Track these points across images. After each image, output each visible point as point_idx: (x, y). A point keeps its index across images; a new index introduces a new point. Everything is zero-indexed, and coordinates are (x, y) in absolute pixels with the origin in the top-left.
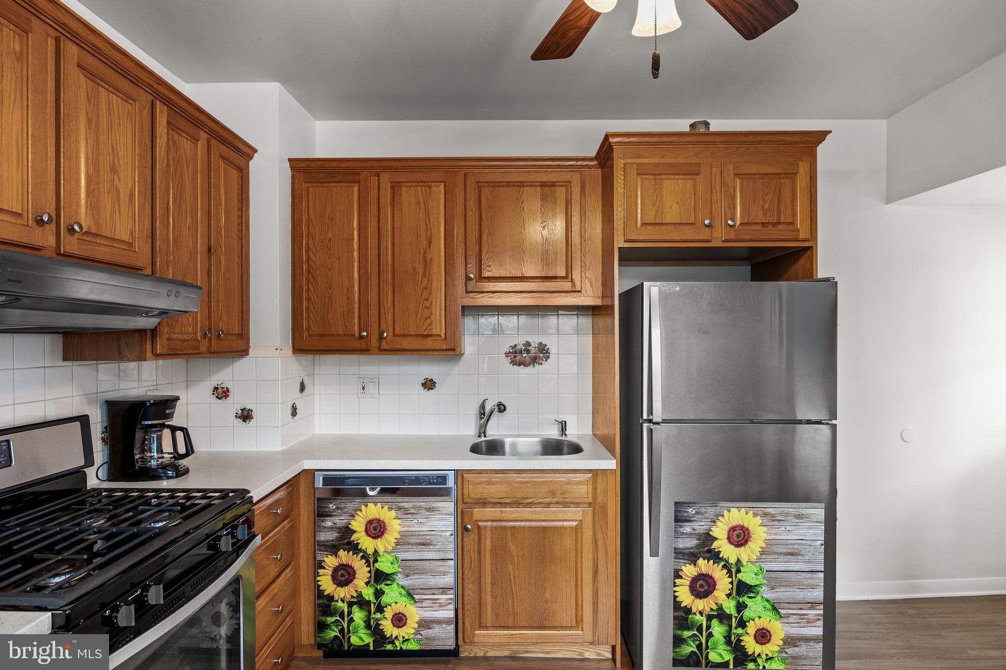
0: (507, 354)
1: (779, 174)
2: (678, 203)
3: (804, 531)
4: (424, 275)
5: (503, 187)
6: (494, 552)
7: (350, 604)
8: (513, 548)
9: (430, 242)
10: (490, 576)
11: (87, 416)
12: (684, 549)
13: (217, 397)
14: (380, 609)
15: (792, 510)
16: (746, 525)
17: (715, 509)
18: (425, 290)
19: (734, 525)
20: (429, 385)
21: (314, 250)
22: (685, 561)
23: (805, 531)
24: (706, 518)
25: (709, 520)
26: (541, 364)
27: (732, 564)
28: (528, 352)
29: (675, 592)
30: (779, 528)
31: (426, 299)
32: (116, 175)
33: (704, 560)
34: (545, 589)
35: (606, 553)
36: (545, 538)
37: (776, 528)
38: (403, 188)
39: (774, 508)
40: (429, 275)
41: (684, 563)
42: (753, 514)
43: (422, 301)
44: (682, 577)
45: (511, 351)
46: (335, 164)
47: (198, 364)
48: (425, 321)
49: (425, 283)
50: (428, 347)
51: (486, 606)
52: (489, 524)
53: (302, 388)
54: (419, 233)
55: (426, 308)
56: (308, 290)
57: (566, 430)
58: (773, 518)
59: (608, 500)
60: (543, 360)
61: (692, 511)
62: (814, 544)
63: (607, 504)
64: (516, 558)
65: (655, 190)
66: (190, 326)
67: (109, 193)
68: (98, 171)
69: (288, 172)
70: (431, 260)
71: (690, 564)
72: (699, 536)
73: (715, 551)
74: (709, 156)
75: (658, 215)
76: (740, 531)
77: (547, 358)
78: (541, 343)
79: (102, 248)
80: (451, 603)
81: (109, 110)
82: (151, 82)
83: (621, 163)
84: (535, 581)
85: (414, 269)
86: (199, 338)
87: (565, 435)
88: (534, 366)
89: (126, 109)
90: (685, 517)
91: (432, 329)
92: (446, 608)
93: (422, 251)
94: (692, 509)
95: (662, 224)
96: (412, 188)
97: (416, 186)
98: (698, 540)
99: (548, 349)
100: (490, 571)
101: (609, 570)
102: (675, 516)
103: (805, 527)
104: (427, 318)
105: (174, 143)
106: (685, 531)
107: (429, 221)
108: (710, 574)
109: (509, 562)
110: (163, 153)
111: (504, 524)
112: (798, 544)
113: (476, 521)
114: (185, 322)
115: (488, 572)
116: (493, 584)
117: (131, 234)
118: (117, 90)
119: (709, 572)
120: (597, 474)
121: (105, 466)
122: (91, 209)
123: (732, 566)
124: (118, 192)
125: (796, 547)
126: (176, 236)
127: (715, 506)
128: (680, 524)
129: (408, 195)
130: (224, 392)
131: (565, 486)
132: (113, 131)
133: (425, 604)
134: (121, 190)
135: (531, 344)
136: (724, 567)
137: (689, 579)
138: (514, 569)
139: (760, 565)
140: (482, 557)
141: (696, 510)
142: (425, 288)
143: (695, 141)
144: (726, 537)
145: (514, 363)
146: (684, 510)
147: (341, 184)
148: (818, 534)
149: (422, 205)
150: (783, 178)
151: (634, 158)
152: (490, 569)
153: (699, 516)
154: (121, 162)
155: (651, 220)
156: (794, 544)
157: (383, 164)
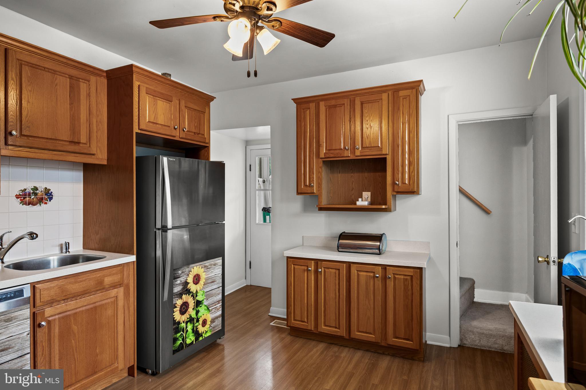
0: (18, 197)
1: (200, 111)
2: (164, 114)
3: (216, 271)
5: (41, 70)
6: (62, 336)
8: (75, 328)
10: (58, 354)
12: (177, 292)
15: (213, 262)
16: (199, 274)
17: (189, 269)
19: (195, 275)
25: (186, 275)
26: (46, 203)
28: (36, 194)
29: (174, 315)
33: (185, 295)
34: (96, 347)
35: (129, 312)
36: (96, 315)
37: (208, 272)
39: (207, 263)
41: (177, 299)
42: (201, 267)
44: (177, 307)
45: (21, 193)
52: (57, 317)
57: (69, 249)
59: (130, 280)
60: (47, 201)
62: (219, 275)
63: (130, 283)
64: (77, 334)
65: (154, 105)
71: (179, 299)
72: (183, 284)
73: (188, 289)
75: (155, 118)
76: (197, 277)
77: (51, 199)
78: (46, 188)
83: (137, 83)
87: (69, 252)
88: (40, 205)
90: (178, 276)
95: (157, 124)
98: (182, 286)
99: (52, 192)
100: (58, 351)
101: (130, 322)
102: (174, 277)
103: (216, 269)
106: (178, 283)
108: (187, 301)
109: (72, 339)
111: (68, 313)
113: (47, 318)
115: (57, 351)
116: (60, 359)
120: (124, 266)
123: (195, 294)
125: (214, 278)
127: (189, 267)
128: (176, 280)
135: (39, 189)
136: (192, 296)
137: (179, 307)
138: (75, 342)
139: (203, 291)
143: (170, 84)
144: (192, 281)
145: (23, 203)
146: (178, 272)
148: (219, 271)
150: (201, 113)
151: (143, 83)
152: (58, 349)
153: (183, 274)
155: (152, 120)
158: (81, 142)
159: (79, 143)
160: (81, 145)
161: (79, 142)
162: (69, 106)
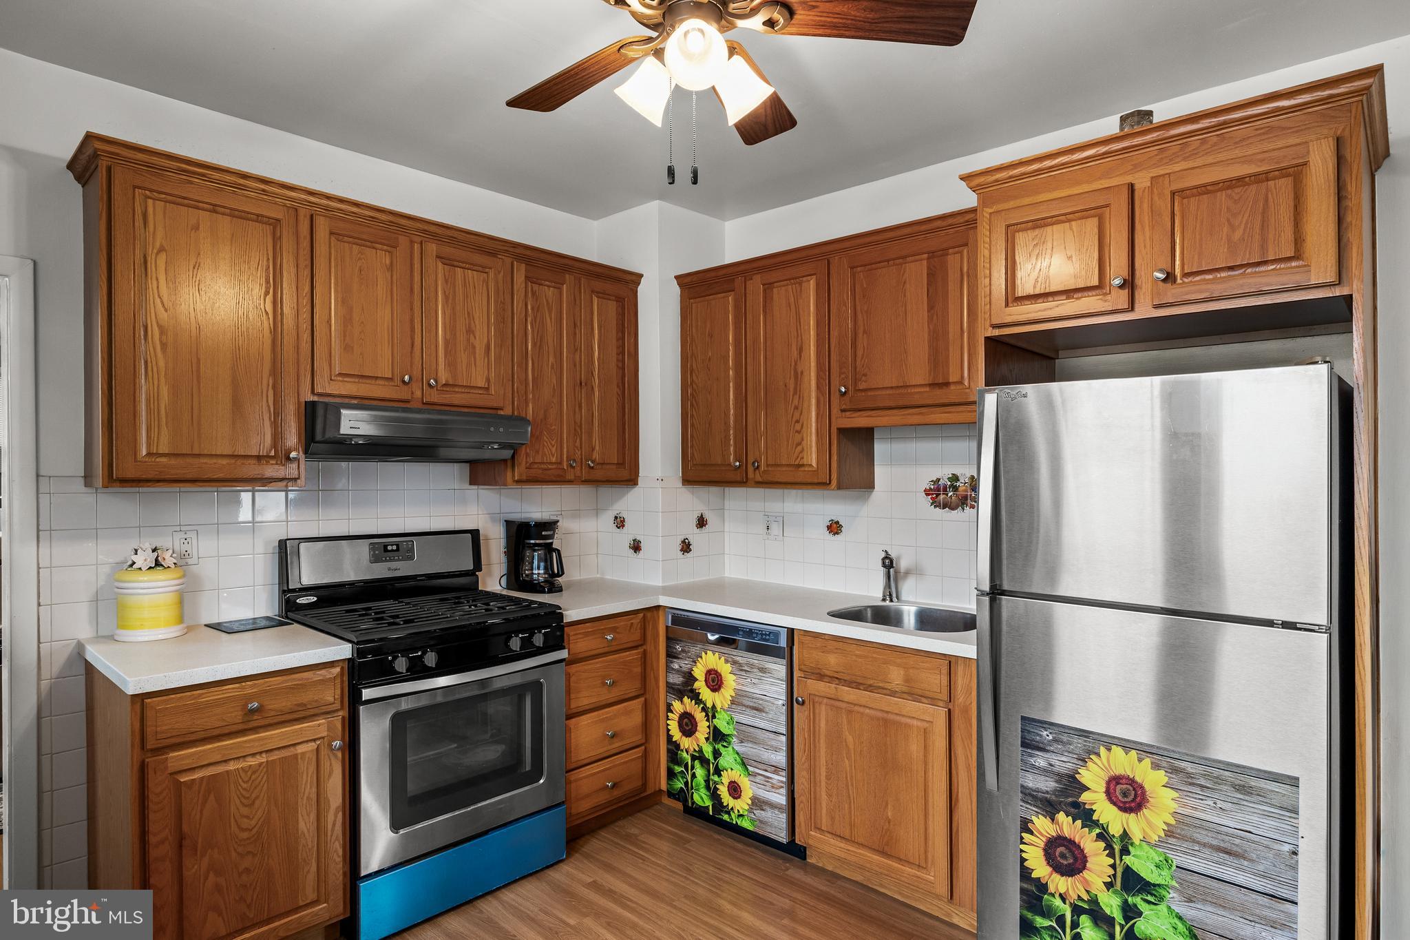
0: (927, 492)
2: (1071, 258)
3: (1252, 817)
4: (795, 393)
5: (881, 268)
6: (830, 738)
7: (694, 758)
8: (850, 739)
9: (801, 350)
10: (824, 768)
11: (478, 530)
12: (1035, 791)
13: (617, 526)
14: (718, 772)
16: (1138, 779)
17: (1085, 741)
18: (796, 410)
19: (1117, 774)
20: (834, 528)
21: (697, 372)
22: (1036, 810)
23: (1255, 818)
24: (1069, 752)
25: (1075, 756)
26: (973, 507)
27: (1113, 836)
28: (955, 489)
29: (1022, 851)
30: (1202, 800)
31: (797, 421)
32: (471, 335)
33: (1067, 816)
34: (887, 804)
35: (970, 778)
36: (886, 735)
37: (1196, 798)
38: (774, 290)
39: (1192, 763)
40: (800, 391)
41: (1036, 812)
42: (1152, 763)
43: (793, 423)
44: (1033, 832)
45: (932, 487)
46: (713, 274)
47: (605, 491)
48: (796, 448)
49: (796, 402)
50: (799, 480)
51: (820, 804)
52: (823, 701)
53: (701, 523)
54: (790, 341)
55: (797, 432)
56: (692, 416)
58: (1189, 780)
59: (971, 703)
60: (975, 502)
61: (1048, 736)
62: (1277, 846)
63: (971, 708)
64: (853, 753)
65: (1035, 244)
66: (553, 456)
67: (465, 351)
68: (455, 334)
69: (676, 290)
70: (802, 373)
71: (1045, 817)
72: (1059, 777)
73: (1085, 808)
74: (1132, 169)
75: (1040, 281)
76: (1128, 786)
79: (458, 396)
80: (782, 787)
81: (465, 282)
82: (506, 248)
83: (987, 212)
84: (875, 788)
85: (786, 386)
86: (565, 468)
88: (963, 509)
89: (482, 278)
90: (1037, 742)
91: (803, 458)
92: (777, 791)
93: (793, 364)
94: (1047, 733)
96: (783, 288)
97: (787, 285)
98: (1056, 782)
102: (1022, 738)
103: (1256, 811)
104: (799, 444)
105: (534, 293)
106: (1037, 764)
107: (800, 326)
108: (1077, 841)
109: (845, 756)
110: (520, 305)
112: (1242, 838)
113: (811, 694)
114: (547, 452)
115: (823, 761)
116: (828, 778)
117: (488, 380)
118: (472, 266)
119: (1074, 838)
120: (956, 662)
121: (505, 577)
122: (449, 365)
123: (1115, 840)
124: (474, 347)
125: (1237, 841)
126: (536, 375)
127: (1085, 737)
128: (1029, 751)
129: (779, 294)
130: (621, 521)
131: (911, 671)
132: (469, 300)
133: (758, 779)
134: (477, 346)
135: (960, 478)
136: (1100, 837)
137: (1044, 839)
138: (851, 766)
139: (1165, 853)
140: (817, 741)
141: (1054, 736)
142: (796, 408)
144: (1104, 790)
145: (935, 504)
146: (1036, 731)
147: (719, 295)
149: (793, 307)
150: (1273, 180)
152: (824, 758)
153: (1059, 747)
154: (477, 322)
156: (1232, 836)
157: (755, 265)
158: (950, 381)
159: (947, 384)
160: (952, 387)
161: (946, 381)
162: (926, 314)
